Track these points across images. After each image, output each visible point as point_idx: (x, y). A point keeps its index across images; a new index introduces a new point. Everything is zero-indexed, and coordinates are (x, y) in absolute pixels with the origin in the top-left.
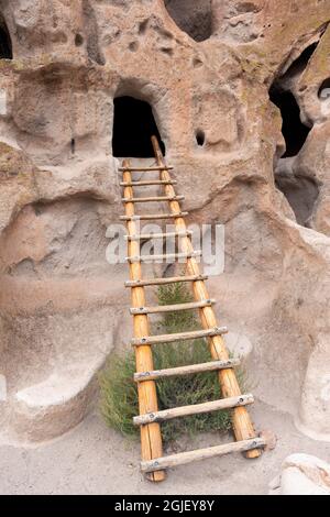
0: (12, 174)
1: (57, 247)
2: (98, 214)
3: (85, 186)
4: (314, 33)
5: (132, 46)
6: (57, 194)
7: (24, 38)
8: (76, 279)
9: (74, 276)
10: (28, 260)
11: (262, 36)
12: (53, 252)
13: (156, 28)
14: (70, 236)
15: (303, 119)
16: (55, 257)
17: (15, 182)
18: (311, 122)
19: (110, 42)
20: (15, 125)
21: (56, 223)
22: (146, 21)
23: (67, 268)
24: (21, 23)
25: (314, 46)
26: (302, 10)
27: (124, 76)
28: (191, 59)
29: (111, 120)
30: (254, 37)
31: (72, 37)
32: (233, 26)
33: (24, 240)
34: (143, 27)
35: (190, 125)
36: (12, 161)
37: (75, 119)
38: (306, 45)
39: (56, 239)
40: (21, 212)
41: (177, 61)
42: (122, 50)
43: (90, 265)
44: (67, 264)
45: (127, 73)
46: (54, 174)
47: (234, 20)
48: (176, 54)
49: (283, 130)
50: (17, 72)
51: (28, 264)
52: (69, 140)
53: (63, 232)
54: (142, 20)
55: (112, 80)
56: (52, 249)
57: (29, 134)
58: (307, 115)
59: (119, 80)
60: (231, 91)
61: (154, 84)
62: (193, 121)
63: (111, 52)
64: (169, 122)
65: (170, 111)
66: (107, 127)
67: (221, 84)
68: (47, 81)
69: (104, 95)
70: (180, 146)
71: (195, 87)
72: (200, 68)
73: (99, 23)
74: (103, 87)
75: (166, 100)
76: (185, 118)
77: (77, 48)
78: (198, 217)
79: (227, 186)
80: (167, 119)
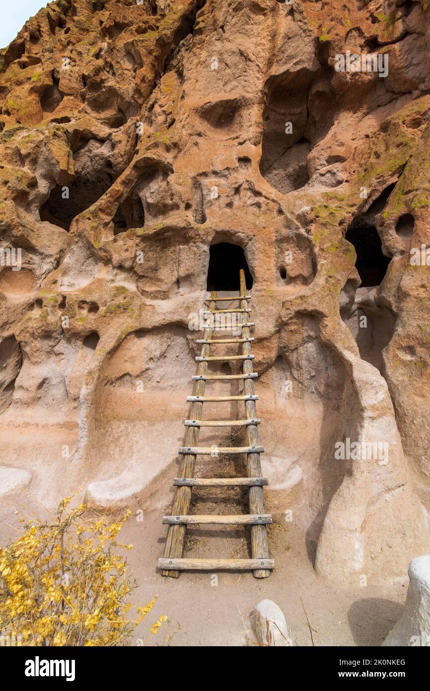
0: (124, 309)
1: (151, 365)
2: (187, 339)
3: (176, 318)
4: (392, 175)
5: (230, 205)
6: (154, 324)
7: (152, 210)
8: (164, 392)
9: (163, 389)
10: (127, 374)
11: (347, 181)
12: (147, 369)
13: (250, 189)
14: (163, 356)
15: (384, 252)
16: (150, 372)
17: (126, 315)
18: (392, 255)
19: (211, 205)
20: (135, 272)
21: (153, 346)
22: (240, 186)
23: (158, 382)
24: (150, 200)
25: (392, 186)
26: (382, 157)
27: (218, 229)
28: (275, 211)
29: (207, 263)
30: (339, 182)
31: (182, 206)
32: (322, 175)
33: (126, 359)
34: (237, 190)
35: (273, 263)
36: (127, 299)
37: (179, 265)
38: (385, 186)
39: (151, 359)
40: (126, 338)
41: (265, 213)
42: (220, 210)
43: (178, 381)
44: (158, 379)
45: (222, 227)
46: (157, 307)
47: (323, 170)
48: (264, 207)
49: (357, 265)
50: (139, 236)
51: (127, 377)
52: (174, 279)
53: (158, 353)
54: (236, 186)
55: (207, 234)
56: (147, 366)
57: (147, 277)
58: (387, 248)
59: (214, 233)
60: (306, 234)
61: (243, 233)
62: (276, 259)
63: (212, 212)
64: (255, 261)
65: (256, 253)
66: (203, 269)
67: (297, 228)
68: (160, 240)
69: (201, 245)
70: (265, 280)
71: (277, 232)
72: (282, 217)
73: (205, 193)
74: (200, 240)
75: (253, 244)
76: (269, 257)
77: (186, 212)
78: (269, 344)
79: (291, 318)
80: (254, 259)
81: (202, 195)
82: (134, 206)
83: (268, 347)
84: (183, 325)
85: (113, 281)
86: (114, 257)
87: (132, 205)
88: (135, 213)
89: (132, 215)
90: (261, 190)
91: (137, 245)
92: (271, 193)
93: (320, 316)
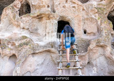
1: (38, 67)
2: (52, 57)
7: (34, 7)
10: (29, 71)
12: (37, 69)
14: (42, 64)
16: (38, 70)
19: (57, 6)
20: (29, 31)
24: (33, 4)
29: (57, 28)
30: (102, 0)
31: (46, 6)
33: (28, 65)
34: (66, 1)
35: (81, 28)
36: (27, 41)
39: (38, 65)
40: (28, 56)
42: (61, 8)
44: (41, 73)
45: (62, 14)
48: (77, 8)
50: (31, 17)
53: (40, 63)
56: (37, 68)
57: (33, 33)
59: (59, 16)
60: (95, 18)
61: (70, 17)
62: (83, 27)
63: (57, 9)
64: (75, 27)
65: (75, 24)
66: (56, 30)
67: (91, 15)
68: (39, 18)
69: (55, 21)
70: (79, 34)
71: (83, 16)
72: (84, 11)
73: (54, 2)
74: (55, 19)
75: (74, 21)
76: (80, 26)
77: (48, 9)
78: (84, 58)
79: (94, 48)
80: (74, 26)
81: (53, 3)
82: (24, 7)
83: (84, 59)
84: (50, 51)
85: (21, 34)
86: (21, 24)
87: (23, 6)
88: (24, 9)
89: (23, 10)
90: (75, 2)
91: (30, 20)
92: (79, 3)
93: (105, 46)
